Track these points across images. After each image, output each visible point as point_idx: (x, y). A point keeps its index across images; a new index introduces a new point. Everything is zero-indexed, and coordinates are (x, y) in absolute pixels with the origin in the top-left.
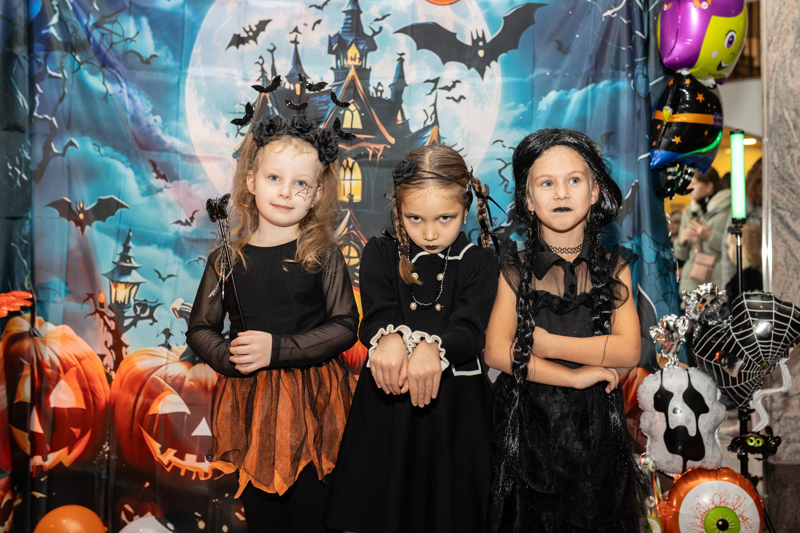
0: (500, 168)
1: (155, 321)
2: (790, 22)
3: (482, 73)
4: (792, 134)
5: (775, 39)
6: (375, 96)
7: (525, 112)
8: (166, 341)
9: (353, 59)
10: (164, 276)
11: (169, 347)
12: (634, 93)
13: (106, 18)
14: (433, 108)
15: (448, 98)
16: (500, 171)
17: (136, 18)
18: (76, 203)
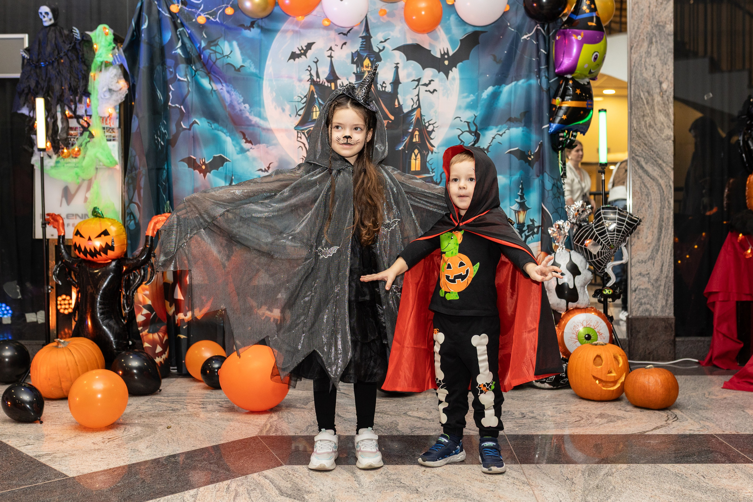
0: (459, 134)
2: (645, 34)
3: (447, 75)
4: (645, 108)
5: (635, 45)
6: (381, 90)
7: (474, 99)
9: (367, 67)
12: (540, 87)
13: (212, 42)
14: (417, 97)
15: (426, 91)
16: (459, 136)
17: (230, 42)
18: (200, 159)
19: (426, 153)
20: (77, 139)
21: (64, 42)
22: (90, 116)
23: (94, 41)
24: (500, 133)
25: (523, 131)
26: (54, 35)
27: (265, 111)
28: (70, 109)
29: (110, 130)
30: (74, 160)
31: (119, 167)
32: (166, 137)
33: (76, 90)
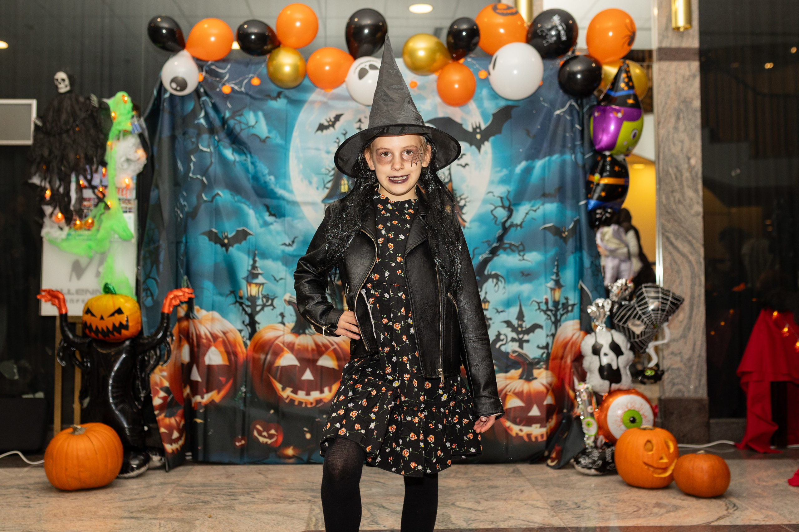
0: (492, 209)
1: (274, 307)
2: (672, 110)
3: (479, 148)
4: (674, 183)
5: (662, 121)
7: (507, 174)
8: (282, 320)
10: (278, 279)
11: (284, 324)
12: (575, 163)
13: (236, 113)
14: (448, 172)
15: (458, 165)
16: (492, 211)
17: (255, 112)
18: (222, 233)
20: (91, 210)
21: (80, 109)
22: (106, 187)
23: (111, 109)
24: (534, 209)
25: (558, 207)
26: (69, 103)
27: (291, 184)
28: (85, 178)
29: (127, 202)
30: (87, 233)
31: (134, 241)
32: (186, 209)
33: (92, 159)
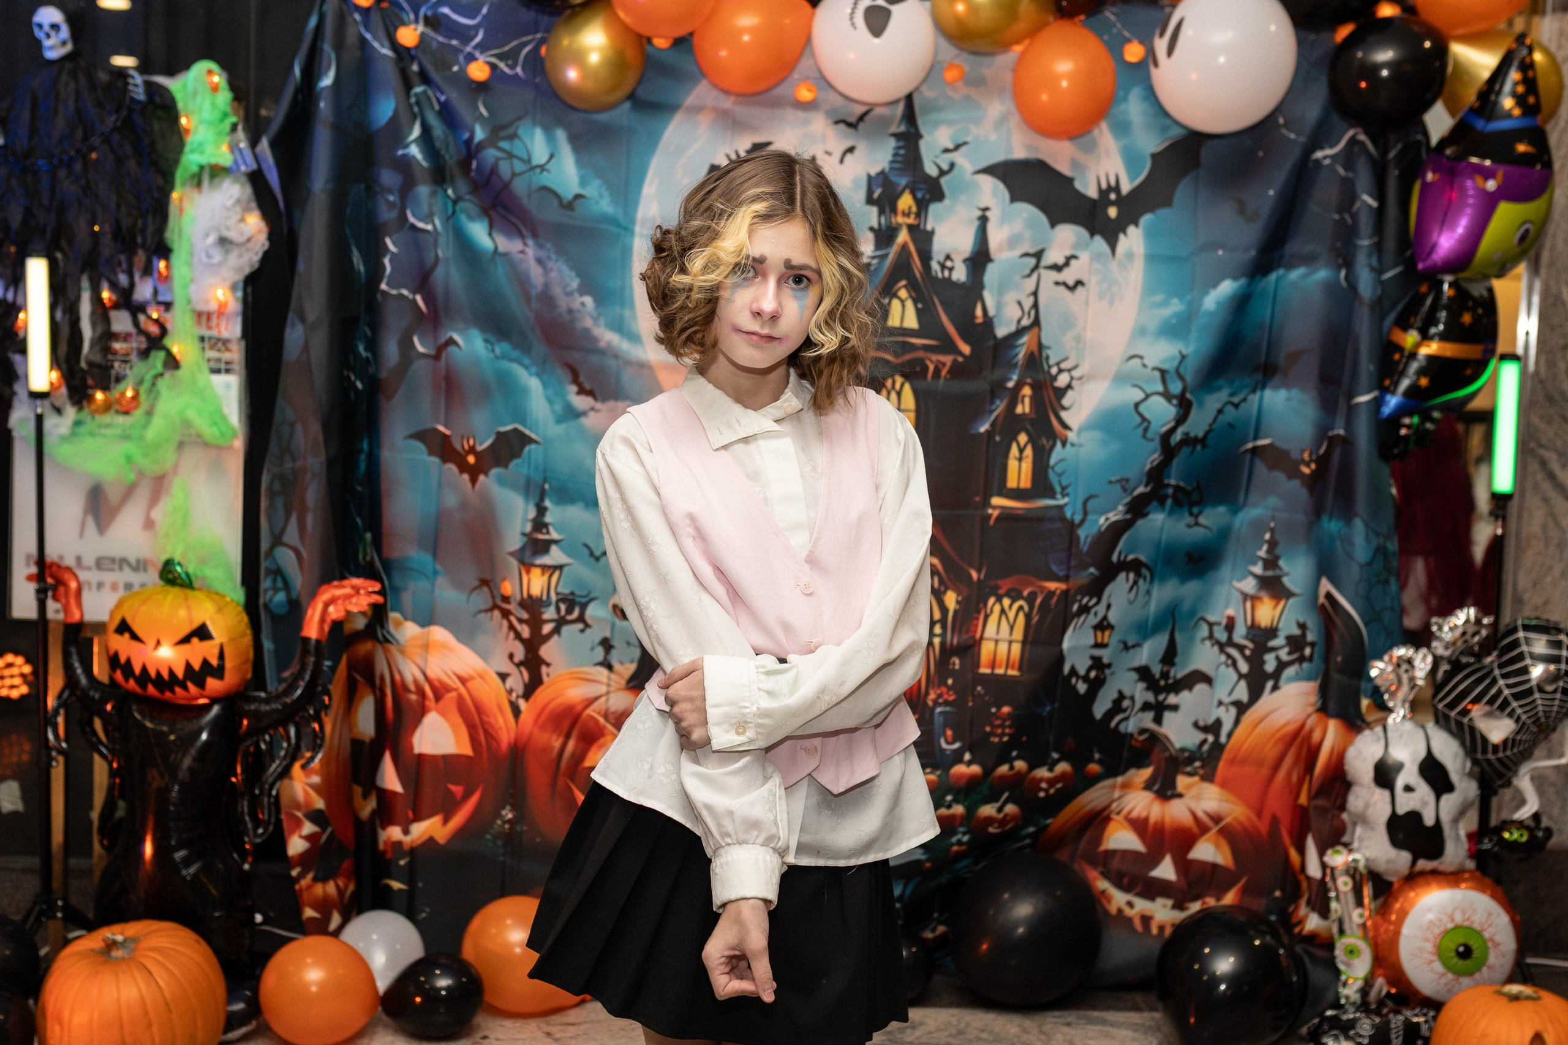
0: (1137, 399)
1: (587, 626)
3: (1112, 243)
6: (940, 275)
7: (1181, 311)
8: (605, 658)
9: (906, 214)
10: (598, 553)
13: (500, 130)
14: (1031, 299)
15: (1057, 283)
16: (1137, 405)
17: (548, 130)
18: (462, 438)
19: (1047, 447)
20: (131, 368)
21: (99, 105)
22: (168, 306)
23: (180, 105)
24: (1236, 400)
26: (72, 85)
27: (634, 317)
28: (115, 284)
29: (220, 345)
30: (121, 419)
31: (239, 444)
32: (371, 370)
33: (134, 238)
